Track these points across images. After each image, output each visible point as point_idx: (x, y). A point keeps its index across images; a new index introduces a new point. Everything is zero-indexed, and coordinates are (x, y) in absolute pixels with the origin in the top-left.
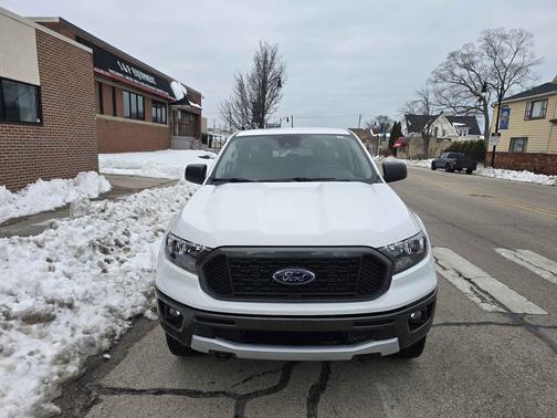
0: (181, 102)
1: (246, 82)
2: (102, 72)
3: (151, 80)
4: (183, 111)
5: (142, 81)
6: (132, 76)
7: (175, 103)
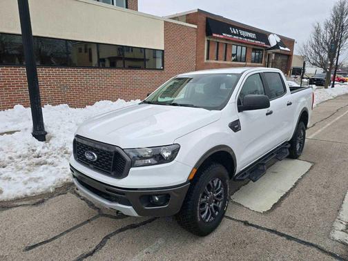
0: (274, 48)
1: (323, 28)
2: (218, 36)
3: (253, 36)
4: (276, 54)
5: (246, 37)
6: (239, 35)
7: (270, 49)
